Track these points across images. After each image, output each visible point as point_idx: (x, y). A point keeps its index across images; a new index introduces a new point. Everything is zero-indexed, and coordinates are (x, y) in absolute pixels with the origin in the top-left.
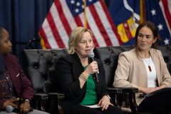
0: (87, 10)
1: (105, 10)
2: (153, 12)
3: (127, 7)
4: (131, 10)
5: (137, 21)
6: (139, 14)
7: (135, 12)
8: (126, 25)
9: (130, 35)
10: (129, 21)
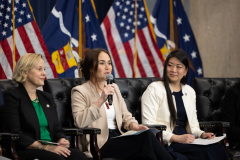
0: (16, 32)
1: (37, 33)
2: (94, 37)
3: (64, 30)
4: (69, 34)
5: (74, 48)
6: (77, 39)
7: (73, 36)
8: (62, 53)
9: (67, 64)
10: (66, 48)
